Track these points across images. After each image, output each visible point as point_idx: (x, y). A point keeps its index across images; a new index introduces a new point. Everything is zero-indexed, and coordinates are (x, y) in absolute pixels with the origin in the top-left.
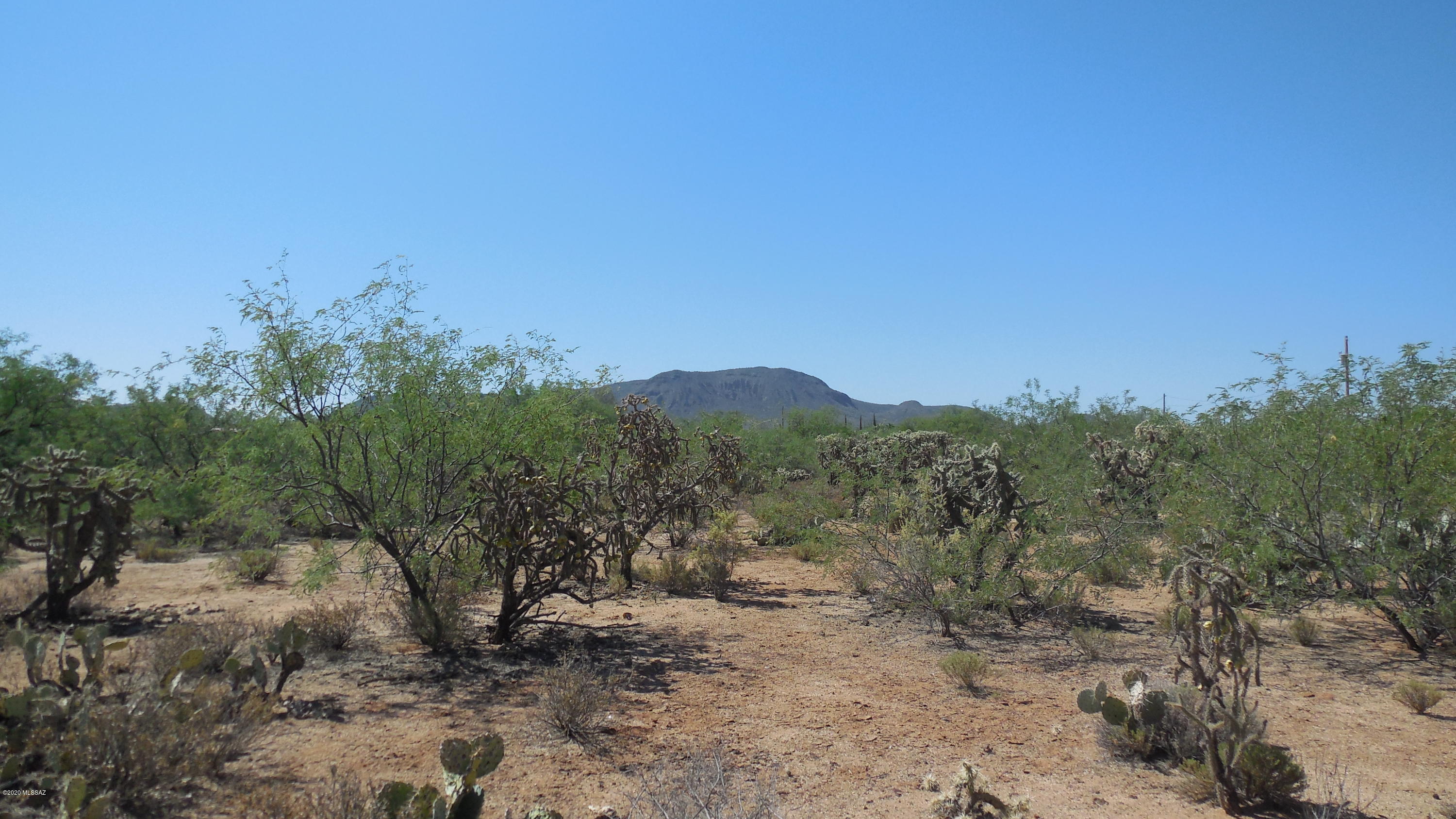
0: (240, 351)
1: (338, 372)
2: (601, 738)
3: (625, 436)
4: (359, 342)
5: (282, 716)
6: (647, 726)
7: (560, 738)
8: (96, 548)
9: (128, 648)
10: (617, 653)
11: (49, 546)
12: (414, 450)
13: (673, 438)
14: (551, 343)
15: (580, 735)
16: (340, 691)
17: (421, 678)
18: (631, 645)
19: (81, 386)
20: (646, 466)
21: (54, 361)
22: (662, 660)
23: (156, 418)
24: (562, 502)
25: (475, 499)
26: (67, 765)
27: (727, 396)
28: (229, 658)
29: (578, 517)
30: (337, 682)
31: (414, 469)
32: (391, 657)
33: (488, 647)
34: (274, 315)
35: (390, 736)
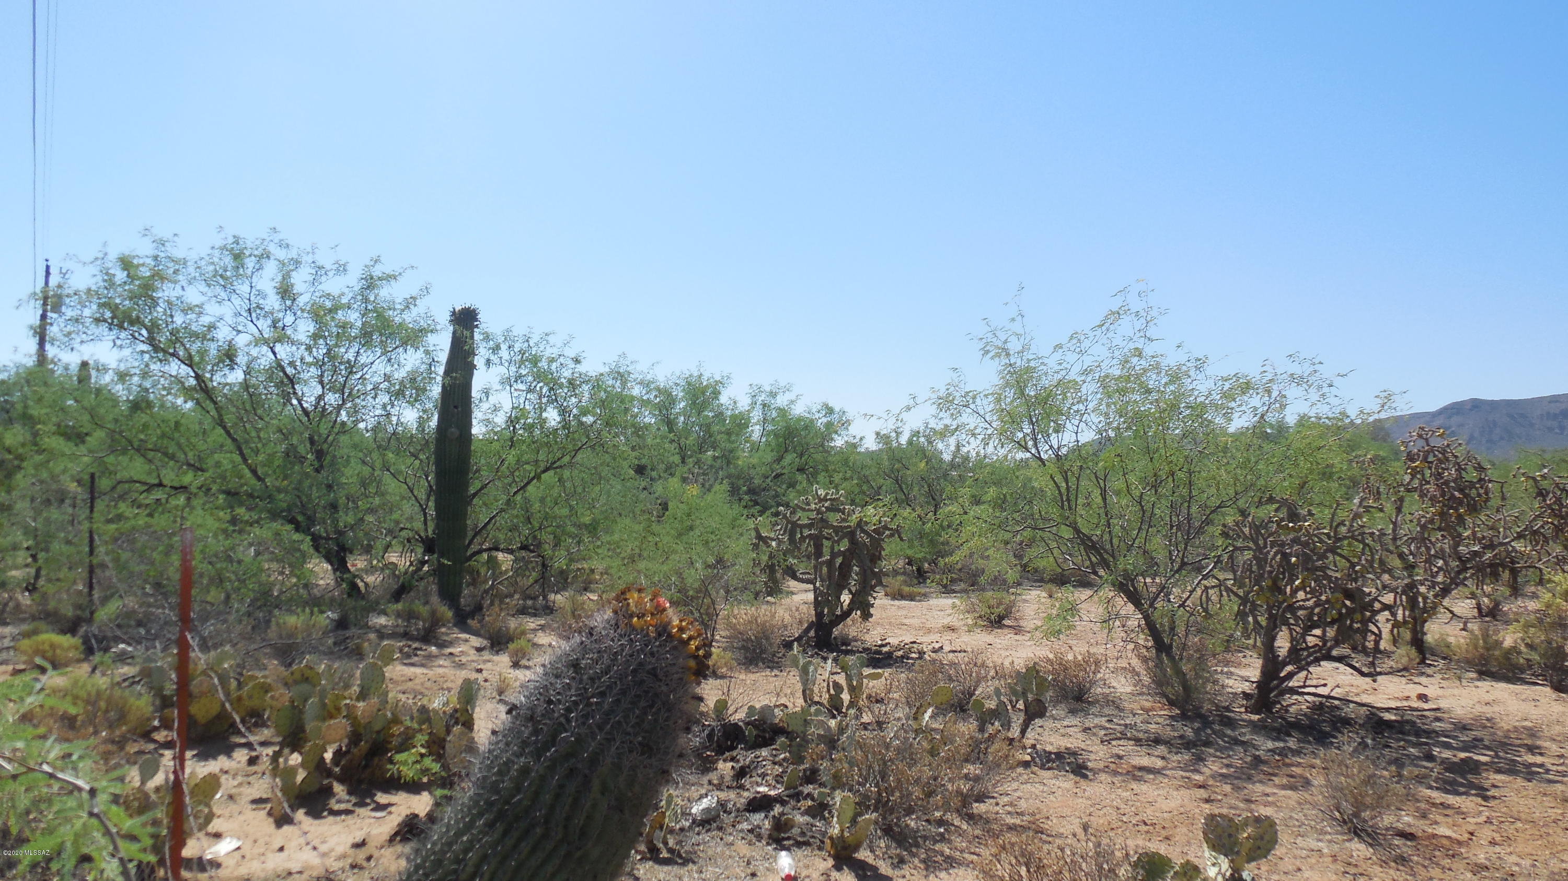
0: (979, 390)
1: (1075, 408)
2: (1396, 842)
3: (1413, 476)
4: (1097, 375)
5: (1026, 764)
6: (1459, 837)
7: (1342, 834)
8: (854, 583)
9: (883, 679)
10: (1410, 741)
11: (816, 578)
12: (1156, 491)
13: (1480, 480)
14: (1317, 367)
15: (1369, 835)
16: (1083, 746)
17: (1169, 742)
18: (1429, 733)
19: (836, 432)
20: (1442, 514)
21: (814, 410)
22: (1476, 757)
23: (899, 461)
24: (1334, 553)
25: (1227, 547)
26: (838, 782)
27: (1550, 429)
28: (974, 697)
29: (1356, 572)
30: (1079, 735)
31: (1157, 511)
32: (1134, 716)
33: (1244, 716)
34: (1012, 352)
35: (1138, 801)
